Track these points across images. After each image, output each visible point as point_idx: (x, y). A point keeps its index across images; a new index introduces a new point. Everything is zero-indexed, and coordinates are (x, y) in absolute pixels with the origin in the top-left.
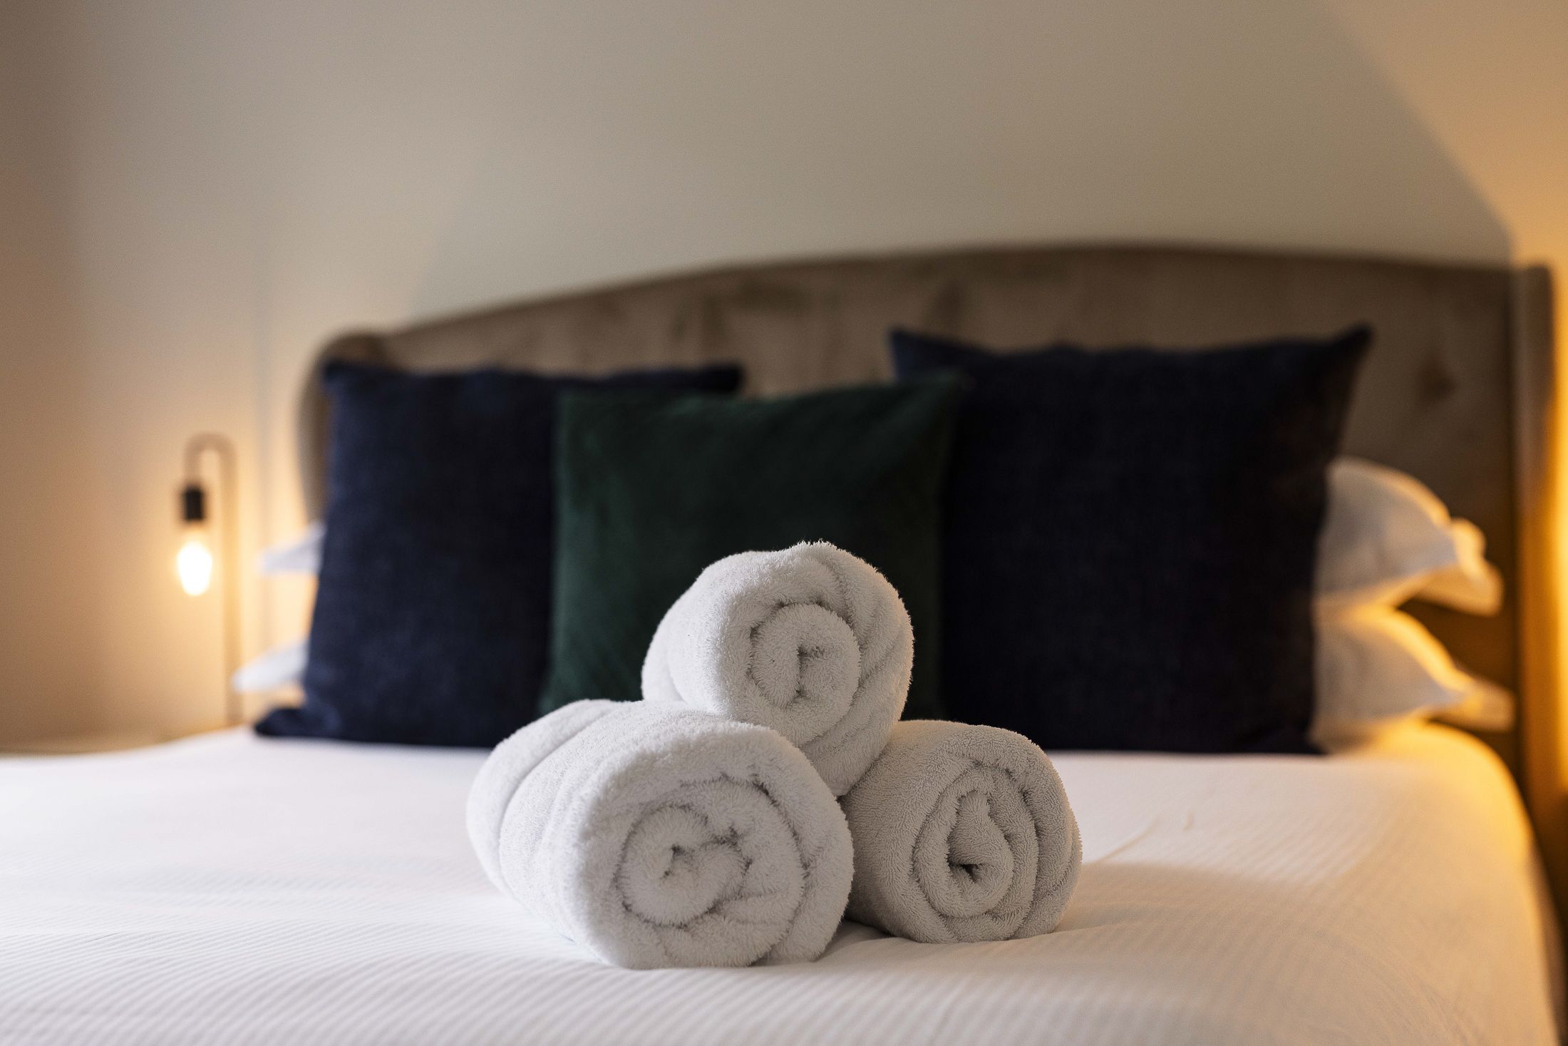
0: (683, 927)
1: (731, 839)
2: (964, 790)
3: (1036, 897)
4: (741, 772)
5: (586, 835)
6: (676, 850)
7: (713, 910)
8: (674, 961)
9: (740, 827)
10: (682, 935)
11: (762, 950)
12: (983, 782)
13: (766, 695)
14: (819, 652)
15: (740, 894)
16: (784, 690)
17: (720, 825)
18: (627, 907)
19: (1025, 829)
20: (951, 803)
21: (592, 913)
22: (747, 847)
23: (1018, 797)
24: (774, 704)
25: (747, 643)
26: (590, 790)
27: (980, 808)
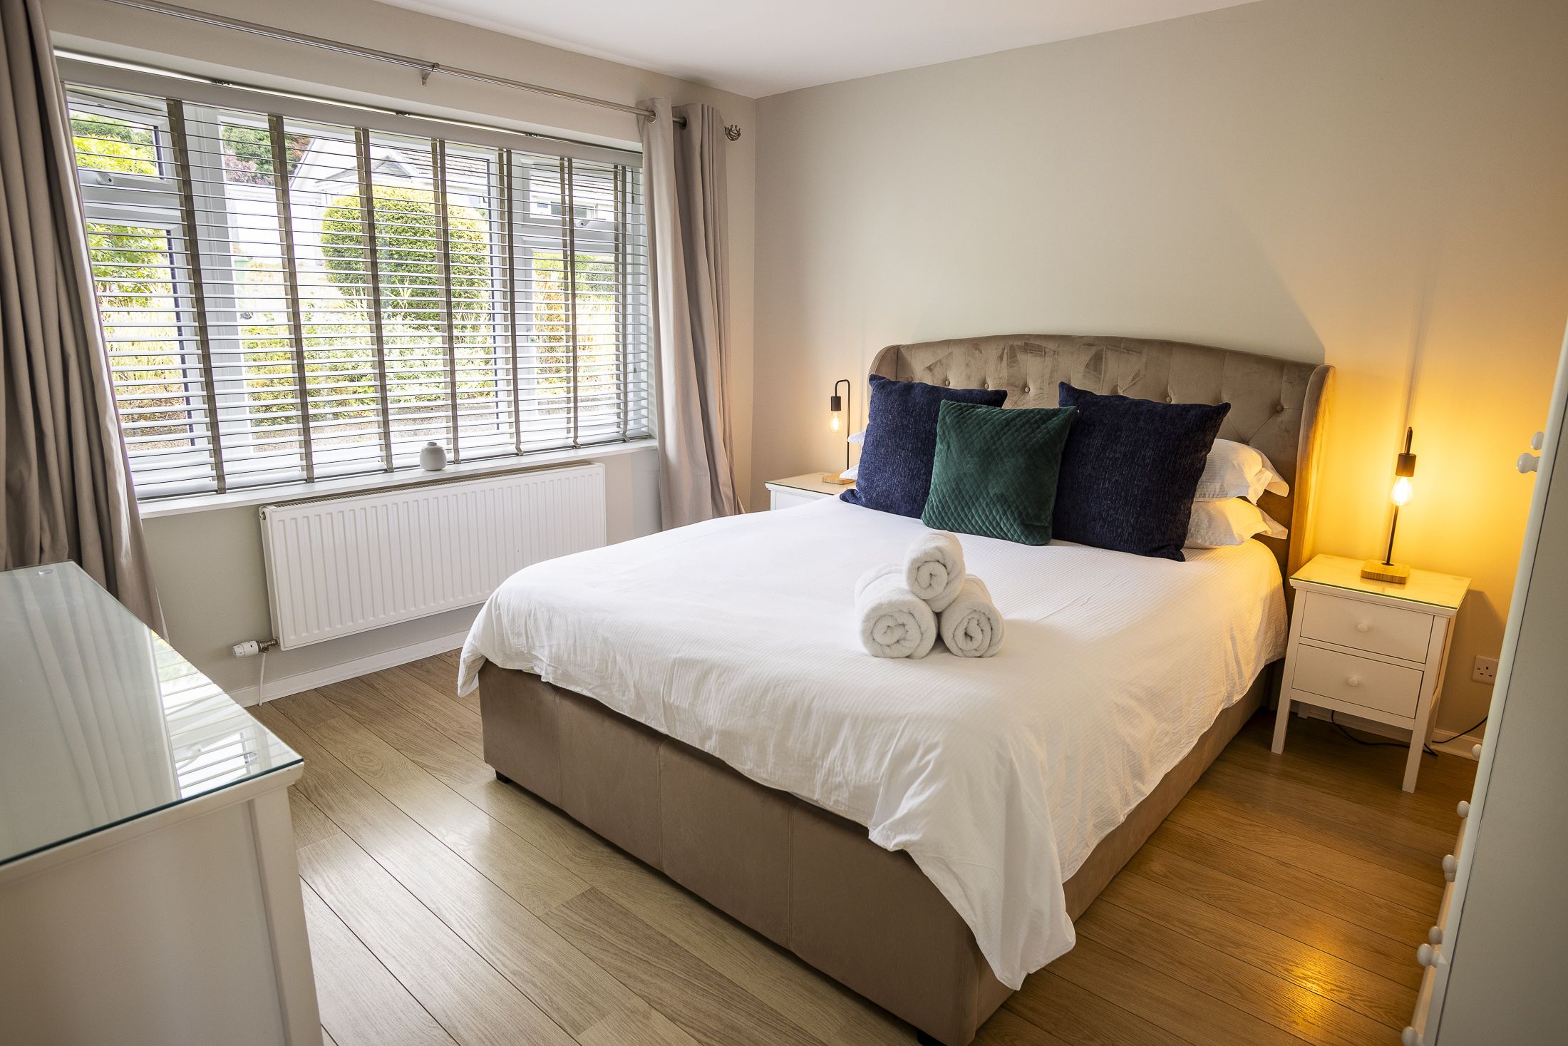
0: (888, 646)
1: (903, 625)
2: (970, 618)
3: (989, 646)
4: (905, 610)
5: (864, 622)
6: (889, 626)
7: (898, 641)
8: (885, 657)
9: (905, 623)
10: (888, 649)
11: (908, 654)
12: (976, 616)
13: (920, 586)
14: (935, 576)
15: (904, 639)
16: (925, 584)
17: (900, 622)
18: (874, 639)
19: (987, 629)
20: (966, 620)
21: (864, 641)
22: (907, 627)
23: (987, 620)
24: (922, 588)
25: (915, 571)
26: (866, 610)
27: (974, 623)
